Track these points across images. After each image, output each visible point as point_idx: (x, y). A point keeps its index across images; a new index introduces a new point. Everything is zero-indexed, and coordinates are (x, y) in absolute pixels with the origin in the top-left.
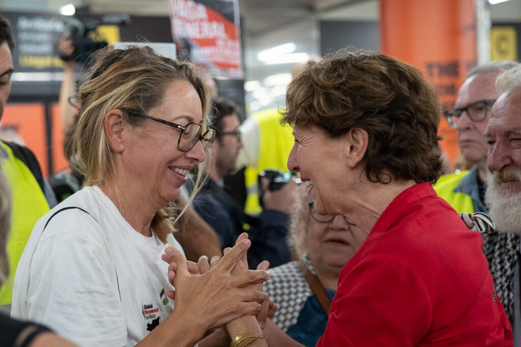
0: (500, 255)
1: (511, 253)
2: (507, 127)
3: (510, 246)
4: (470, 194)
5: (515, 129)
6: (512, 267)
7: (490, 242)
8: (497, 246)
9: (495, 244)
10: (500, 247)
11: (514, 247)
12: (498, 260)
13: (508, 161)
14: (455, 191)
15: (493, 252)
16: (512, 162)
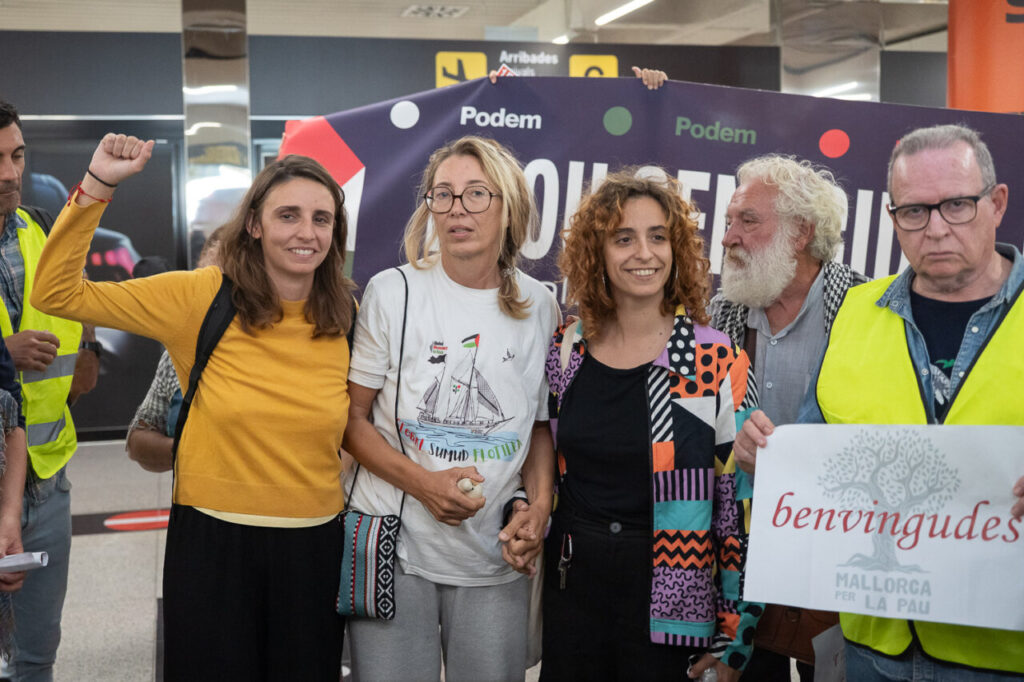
0: (731, 326)
1: (739, 325)
2: (741, 209)
3: (738, 319)
4: (900, 311)
5: (747, 210)
6: (738, 337)
7: (722, 313)
8: (729, 318)
9: (727, 316)
10: (732, 319)
11: (742, 320)
12: (728, 330)
13: (738, 241)
14: (879, 303)
15: (725, 322)
16: (742, 242)
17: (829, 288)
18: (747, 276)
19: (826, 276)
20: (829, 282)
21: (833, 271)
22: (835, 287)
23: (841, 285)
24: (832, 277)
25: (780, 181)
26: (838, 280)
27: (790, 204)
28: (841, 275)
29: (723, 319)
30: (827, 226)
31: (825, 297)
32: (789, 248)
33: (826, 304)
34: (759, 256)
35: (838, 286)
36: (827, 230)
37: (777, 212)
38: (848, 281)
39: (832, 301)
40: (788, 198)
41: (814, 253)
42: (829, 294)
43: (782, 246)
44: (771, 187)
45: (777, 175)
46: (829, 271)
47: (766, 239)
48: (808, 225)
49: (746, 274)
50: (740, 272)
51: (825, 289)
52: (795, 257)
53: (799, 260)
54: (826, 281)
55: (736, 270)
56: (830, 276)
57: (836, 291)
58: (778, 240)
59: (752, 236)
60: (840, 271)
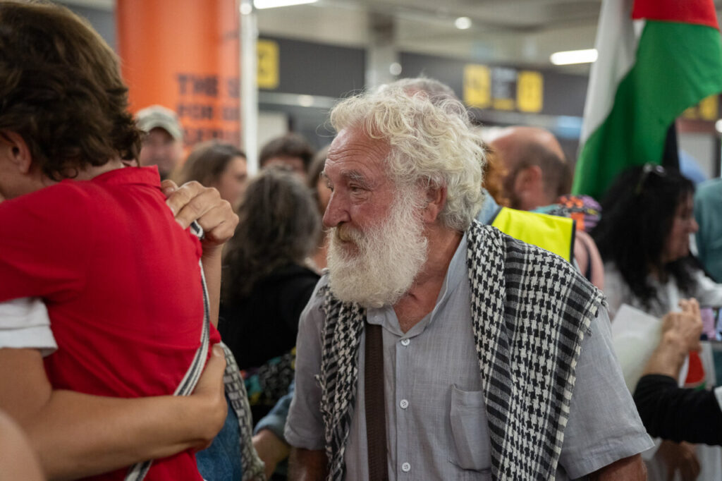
0: (345, 320)
1: (357, 319)
5: (351, 172)
6: (357, 336)
7: (332, 303)
8: (341, 309)
9: (338, 306)
12: (342, 327)
13: (346, 217)
15: (336, 316)
16: (350, 219)
17: (475, 263)
18: (362, 267)
19: (470, 245)
20: (474, 254)
21: (478, 238)
22: (483, 260)
23: (491, 258)
24: (478, 246)
25: (391, 131)
26: (487, 249)
27: (409, 162)
28: (489, 242)
29: (334, 312)
30: (462, 183)
31: (471, 275)
32: (414, 225)
33: (472, 285)
34: (376, 238)
35: (487, 258)
36: (464, 188)
37: (393, 175)
38: (500, 251)
39: (480, 281)
40: (405, 156)
41: (449, 223)
42: (475, 271)
43: (406, 223)
44: (380, 141)
45: (386, 122)
46: (474, 238)
47: (380, 211)
48: (438, 187)
49: (361, 264)
50: (352, 264)
51: (470, 264)
52: (424, 234)
53: (429, 238)
54: (470, 252)
55: (347, 260)
56: (475, 246)
57: (484, 267)
58: (399, 214)
59: (362, 209)
60: (489, 237)
